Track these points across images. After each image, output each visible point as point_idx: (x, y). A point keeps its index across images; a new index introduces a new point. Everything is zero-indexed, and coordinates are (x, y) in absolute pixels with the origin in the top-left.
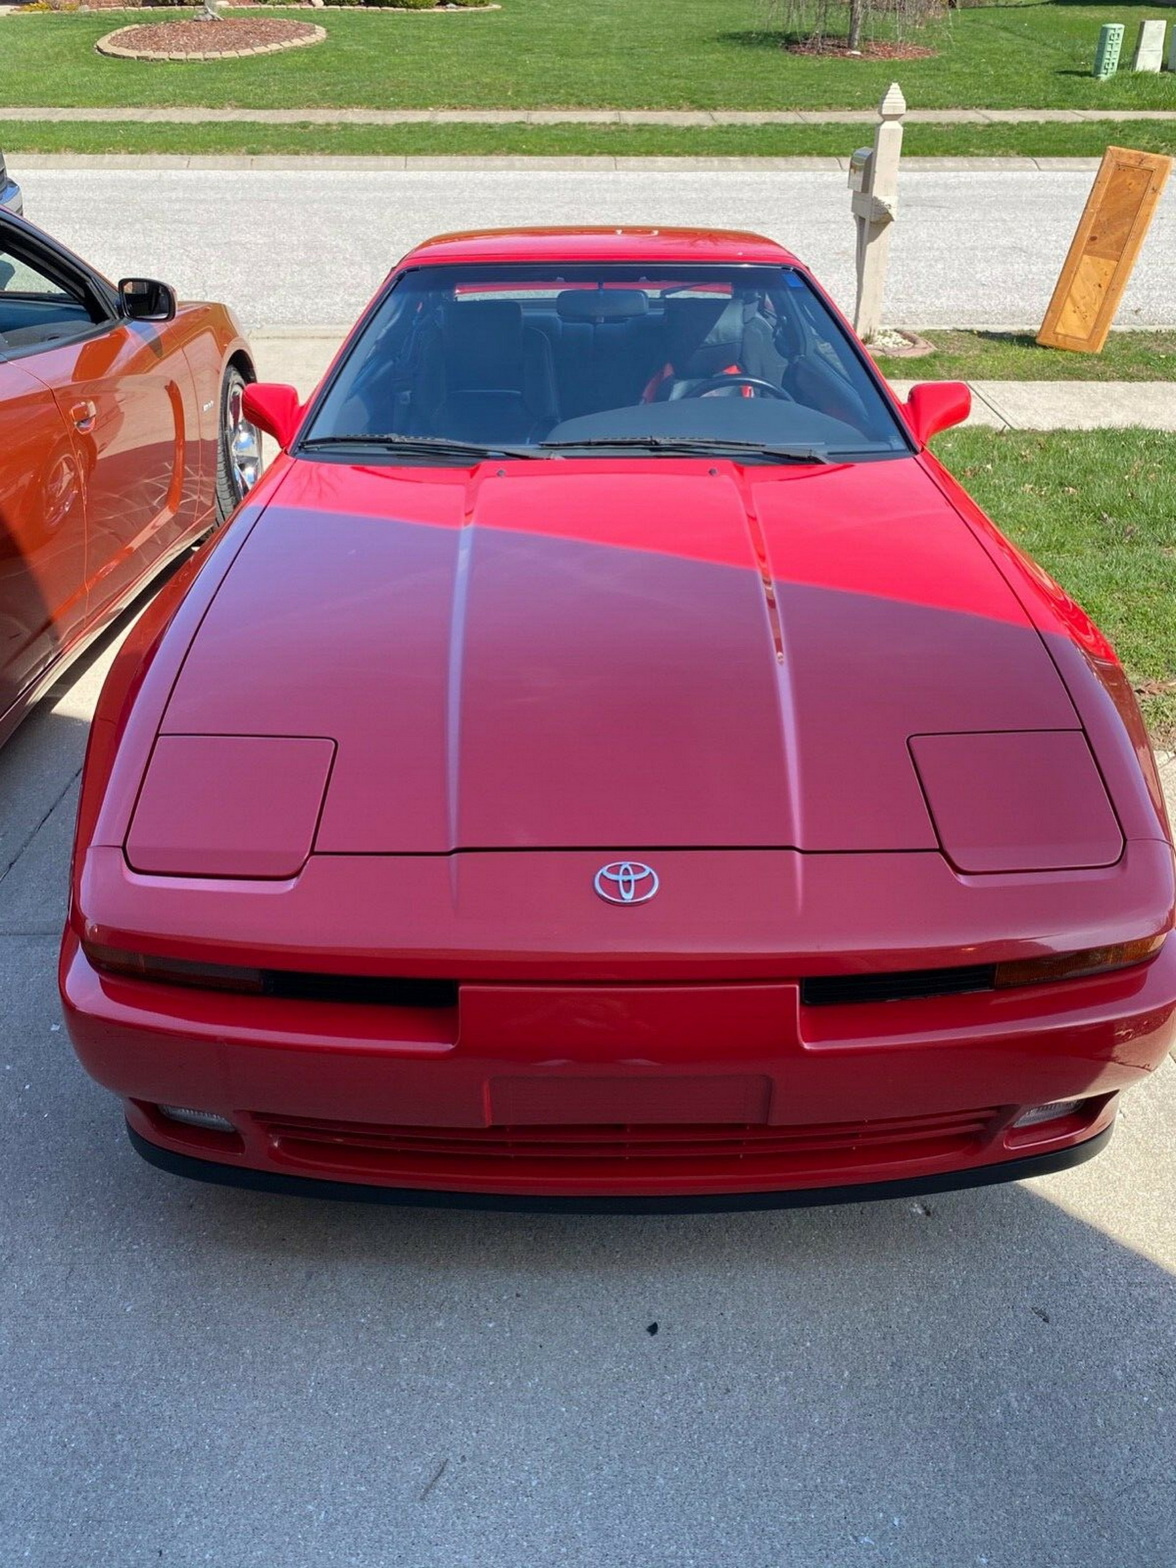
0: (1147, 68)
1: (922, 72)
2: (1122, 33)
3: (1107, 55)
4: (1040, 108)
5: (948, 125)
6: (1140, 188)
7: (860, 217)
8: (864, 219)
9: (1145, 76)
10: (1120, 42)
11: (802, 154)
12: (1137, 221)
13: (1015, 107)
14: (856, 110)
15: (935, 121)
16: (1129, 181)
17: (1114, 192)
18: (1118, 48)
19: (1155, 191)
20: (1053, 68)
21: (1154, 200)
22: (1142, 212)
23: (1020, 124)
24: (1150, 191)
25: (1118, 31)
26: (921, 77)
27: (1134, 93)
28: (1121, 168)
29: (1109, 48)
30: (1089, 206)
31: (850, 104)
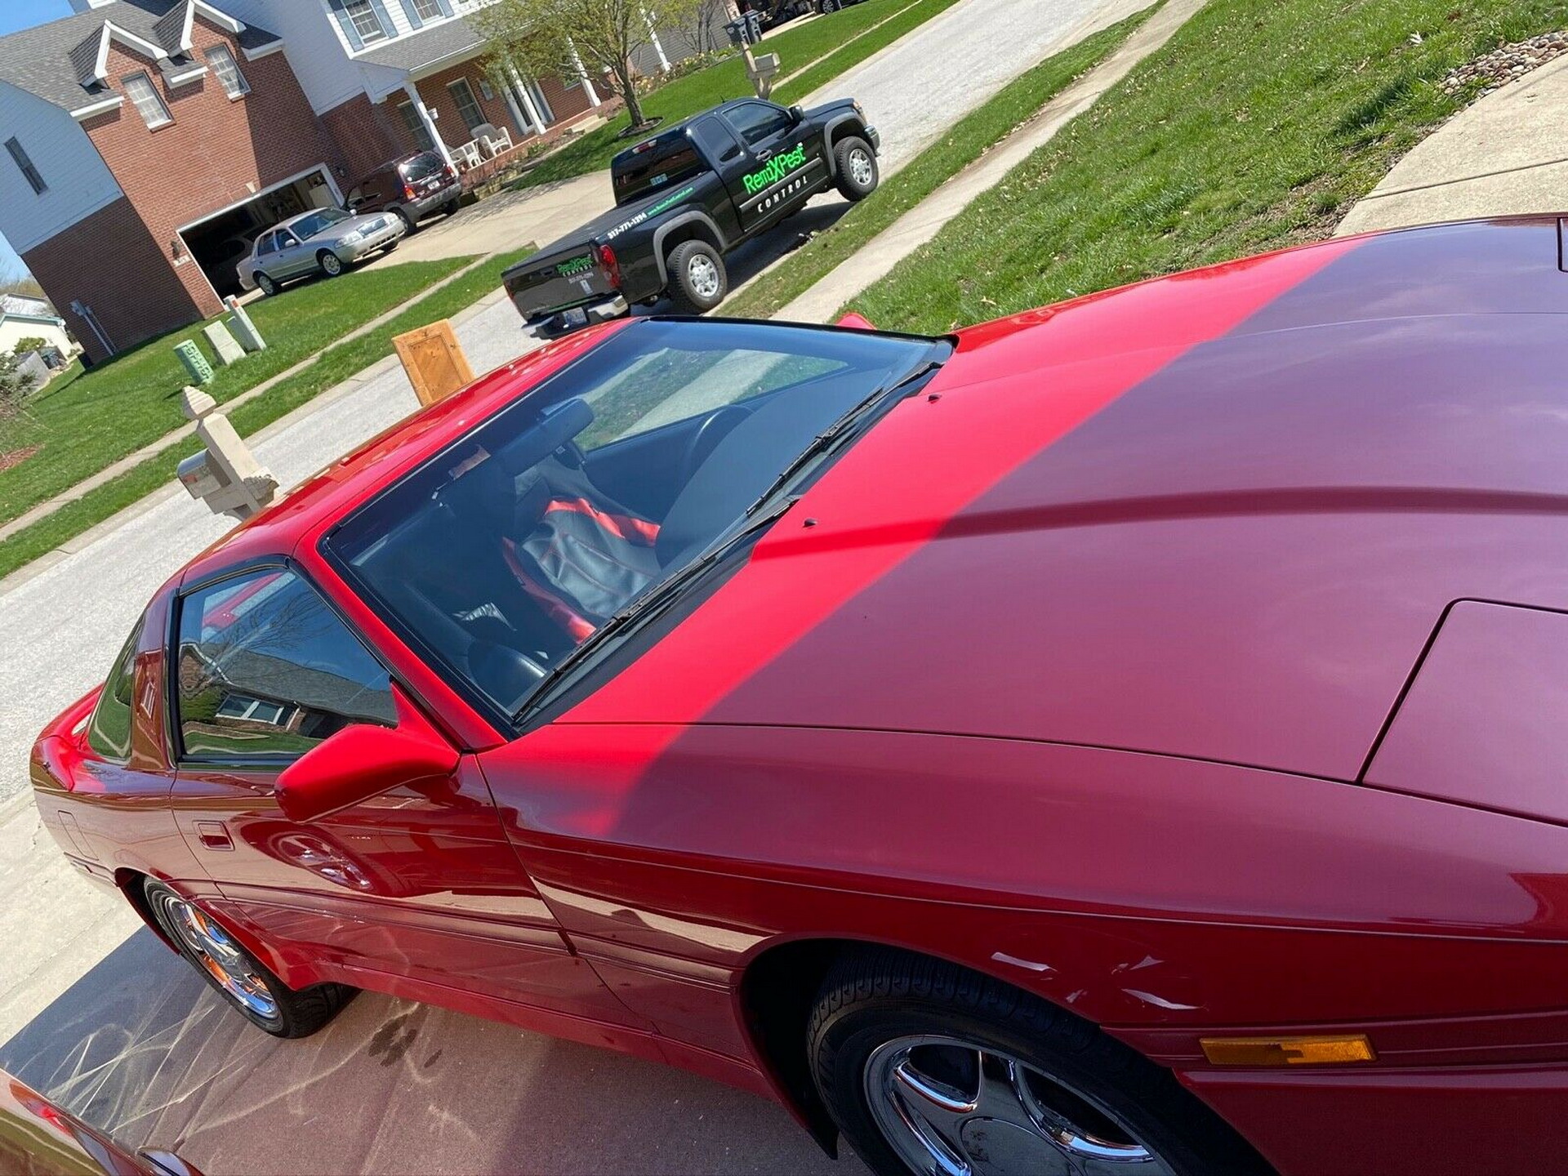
0: (235, 358)
1: (45, 462)
2: (193, 345)
3: (197, 365)
4: (184, 425)
5: (125, 474)
6: (442, 352)
7: (236, 509)
8: (245, 506)
9: (236, 365)
10: (198, 351)
11: (16, 567)
12: (460, 372)
13: (162, 436)
14: (19, 516)
15: (111, 478)
16: (429, 352)
17: (425, 364)
18: (200, 356)
19: (454, 347)
20: (158, 398)
21: (458, 352)
22: (458, 365)
23: (185, 440)
24: (451, 349)
25: (190, 346)
26: (49, 465)
27: (245, 375)
28: (414, 347)
29: (193, 360)
30: (416, 385)
31: (9, 516)
